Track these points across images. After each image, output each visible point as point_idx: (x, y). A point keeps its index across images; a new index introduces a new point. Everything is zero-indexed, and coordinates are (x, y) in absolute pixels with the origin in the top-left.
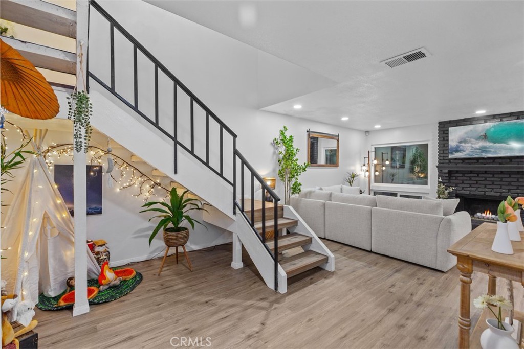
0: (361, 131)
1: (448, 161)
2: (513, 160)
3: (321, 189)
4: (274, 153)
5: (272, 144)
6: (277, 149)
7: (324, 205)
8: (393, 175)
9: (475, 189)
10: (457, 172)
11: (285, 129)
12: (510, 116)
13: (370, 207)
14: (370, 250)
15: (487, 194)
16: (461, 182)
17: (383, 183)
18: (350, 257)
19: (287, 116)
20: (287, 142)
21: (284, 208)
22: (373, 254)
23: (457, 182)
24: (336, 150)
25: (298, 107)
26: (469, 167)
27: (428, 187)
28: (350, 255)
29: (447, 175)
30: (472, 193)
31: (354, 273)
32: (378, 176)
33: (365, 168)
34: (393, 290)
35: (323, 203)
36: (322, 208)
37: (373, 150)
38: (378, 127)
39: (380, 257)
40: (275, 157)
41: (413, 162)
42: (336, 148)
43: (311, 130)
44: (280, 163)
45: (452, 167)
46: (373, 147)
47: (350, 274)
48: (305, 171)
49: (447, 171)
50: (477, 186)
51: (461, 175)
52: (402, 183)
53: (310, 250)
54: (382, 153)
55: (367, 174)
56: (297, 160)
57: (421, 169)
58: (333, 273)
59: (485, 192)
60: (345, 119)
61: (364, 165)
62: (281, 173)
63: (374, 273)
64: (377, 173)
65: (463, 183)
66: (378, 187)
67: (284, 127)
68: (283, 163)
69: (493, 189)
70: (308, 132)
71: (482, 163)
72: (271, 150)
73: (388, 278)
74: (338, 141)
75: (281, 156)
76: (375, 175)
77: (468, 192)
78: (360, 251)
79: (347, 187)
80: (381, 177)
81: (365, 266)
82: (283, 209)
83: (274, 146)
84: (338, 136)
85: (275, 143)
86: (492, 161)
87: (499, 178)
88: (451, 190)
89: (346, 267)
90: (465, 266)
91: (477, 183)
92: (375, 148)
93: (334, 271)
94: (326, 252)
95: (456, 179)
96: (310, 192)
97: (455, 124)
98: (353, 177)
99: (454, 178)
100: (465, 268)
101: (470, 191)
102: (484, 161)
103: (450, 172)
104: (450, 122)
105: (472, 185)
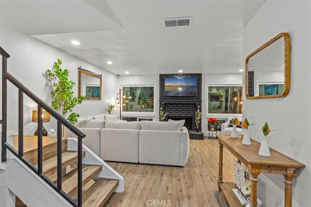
0: (114, 74)
1: (164, 98)
2: (191, 98)
3: (94, 118)
4: (47, 85)
5: (44, 75)
6: (50, 81)
7: (100, 132)
8: (132, 106)
9: (176, 113)
10: (168, 104)
11: (60, 62)
12: (190, 75)
13: (138, 130)
14: (137, 162)
15: (181, 115)
16: (170, 109)
17: (127, 111)
18: (127, 173)
19: (61, 50)
20: (62, 74)
21: (68, 141)
22: (140, 165)
23: (168, 109)
24: (99, 87)
25: (76, 43)
26: (173, 101)
27: (154, 113)
28: (126, 171)
29: (164, 106)
30: (175, 115)
31: (139, 187)
32: (125, 106)
33: (118, 101)
34: (169, 192)
35: (98, 130)
36: (98, 135)
37: (122, 89)
38: (127, 73)
39: (146, 166)
40: (48, 88)
41: (139, 98)
42: (99, 86)
43: (81, 68)
44: (54, 95)
45: (166, 101)
46: (122, 87)
47: (136, 189)
48: (81, 103)
49: (164, 103)
50: (177, 111)
51: (170, 105)
52: (136, 111)
53: (100, 178)
54: (127, 91)
55: (119, 105)
56: (73, 93)
57: (143, 102)
58: (124, 194)
59: (180, 114)
60: (109, 63)
61: (117, 99)
62: (55, 105)
63: (151, 182)
64: (124, 105)
65: (171, 110)
66: (125, 114)
67: (58, 60)
68: (56, 95)
69: (183, 113)
70: (79, 68)
71: (179, 99)
72: (44, 81)
73: (161, 183)
74: (101, 79)
75: (55, 88)
76: (123, 106)
77: (173, 115)
78: (131, 165)
79: (108, 115)
80: (126, 106)
81: (142, 177)
82: (66, 143)
83: (47, 78)
84: (101, 76)
85: (48, 75)
86: (182, 98)
87: (185, 107)
88: (167, 114)
89: (130, 183)
90: (256, 171)
91: (177, 110)
92: (123, 87)
93: (124, 191)
94: (116, 176)
95: (168, 108)
96: (85, 122)
97: (167, 76)
98: (111, 107)
99: (167, 107)
100: (257, 172)
101: (174, 114)
102: (179, 98)
103: (165, 104)
104: (165, 75)
105: (175, 111)
